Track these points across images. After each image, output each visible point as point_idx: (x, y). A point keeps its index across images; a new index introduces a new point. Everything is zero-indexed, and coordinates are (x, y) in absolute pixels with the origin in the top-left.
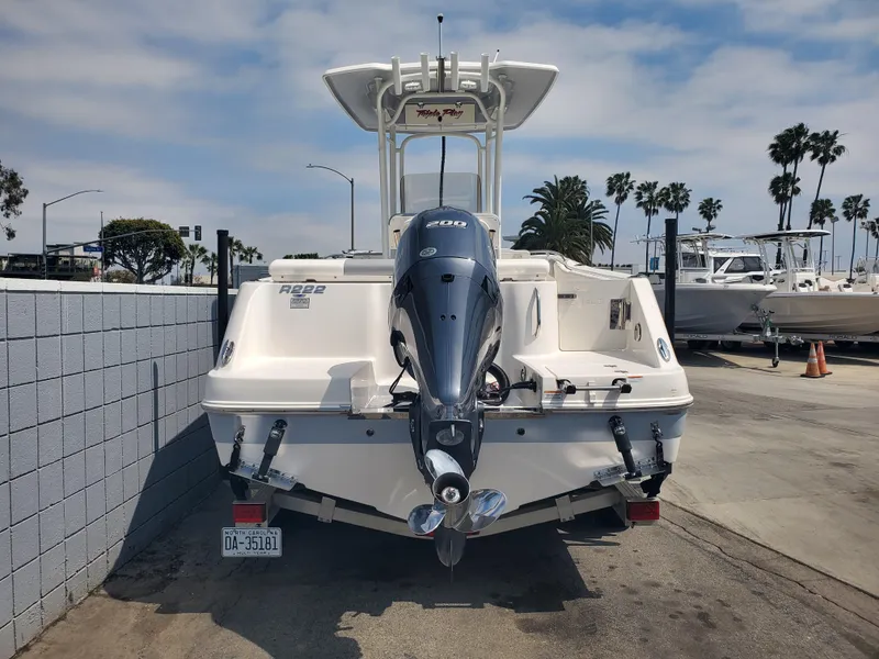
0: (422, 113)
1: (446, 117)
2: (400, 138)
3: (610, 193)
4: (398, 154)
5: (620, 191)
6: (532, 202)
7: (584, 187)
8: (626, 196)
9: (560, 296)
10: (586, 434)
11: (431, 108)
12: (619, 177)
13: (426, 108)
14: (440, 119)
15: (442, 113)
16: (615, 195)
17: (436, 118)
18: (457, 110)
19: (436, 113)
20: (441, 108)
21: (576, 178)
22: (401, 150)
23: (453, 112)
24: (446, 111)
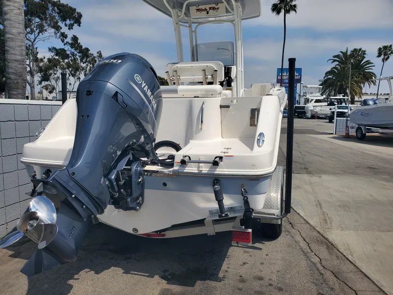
0: (198, 10)
1: (211, 12)
2: (194, 26)
3: (379, 56)
4: (194, 34)
5: (385, 55)
6: (332, 62)
7: (364, 54)
8: (388, 58)
9: (221, 107)
10: (200, 188)
11: (203, 7)
12: (385, 47)
13: (200, 7)
14: (208, 13)
15: (208, 9)
16: (382, 57)
17: (206, 12)
18: (216, 7)
19: (205, 10)
20: (207, 7)
21: (360, 49)
22: (195, 32)
23: (214, 9)
24: (210, 8)
